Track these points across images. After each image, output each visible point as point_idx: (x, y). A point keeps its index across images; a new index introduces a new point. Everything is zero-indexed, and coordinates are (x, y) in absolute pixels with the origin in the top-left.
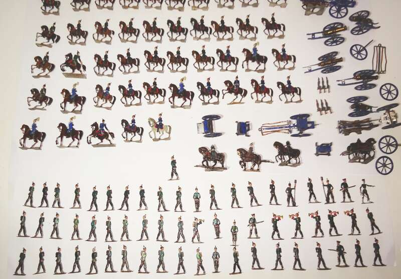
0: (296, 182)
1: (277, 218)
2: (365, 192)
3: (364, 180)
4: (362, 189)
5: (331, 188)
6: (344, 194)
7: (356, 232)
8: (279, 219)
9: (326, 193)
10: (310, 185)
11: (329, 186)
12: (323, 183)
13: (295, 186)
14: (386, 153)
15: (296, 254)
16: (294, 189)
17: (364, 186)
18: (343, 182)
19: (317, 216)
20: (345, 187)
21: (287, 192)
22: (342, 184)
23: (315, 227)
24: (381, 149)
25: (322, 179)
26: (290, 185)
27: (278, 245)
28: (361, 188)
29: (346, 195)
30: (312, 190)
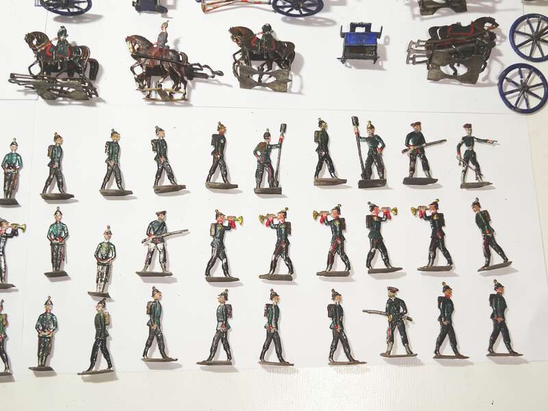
0: (284, 128)
1: (226, 224)
2: (470, 158)
3: (468, 126)
4: (464, 148)
5: (380, 146)
6: (413, 160)
7: (441, 261)
8: (232, 225)
9: (365, 157)
10: (322, 139)
11: (374, 141)
12: (358, 134)
13: (281, 140)
14: (530, 58)
15: (270, 322)
16: (279, 146)
17: (469, 141)
18: (412, 130)
19: (338, 219)
20: (416, 142)
21: (259, 153)
22: (410, 136)
23: (328, 247)
24: (516, 48)
25: (356, 121)
26: (267, 135)
27: (225, 296)
28: (459, 146)
29: (419, 162)
30: (327, 150)
